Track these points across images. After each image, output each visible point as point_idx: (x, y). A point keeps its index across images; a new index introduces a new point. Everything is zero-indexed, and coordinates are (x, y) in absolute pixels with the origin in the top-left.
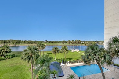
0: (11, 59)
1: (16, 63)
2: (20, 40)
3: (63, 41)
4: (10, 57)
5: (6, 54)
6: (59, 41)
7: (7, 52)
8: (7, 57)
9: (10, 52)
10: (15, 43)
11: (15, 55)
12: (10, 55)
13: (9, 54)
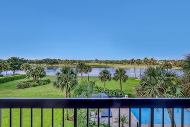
0: (45, 85)
1: (50, 91)
2: (59, 60)
3: (124, 61)
4: (45, 82)
5: (39, 79)
6: (118, 61)
7: (41, 76)
8: (40, 82)
9: (44, 76)
10: (53, 64)
11: (51, 80)
12: (44, 81)
13: (44, 78)
